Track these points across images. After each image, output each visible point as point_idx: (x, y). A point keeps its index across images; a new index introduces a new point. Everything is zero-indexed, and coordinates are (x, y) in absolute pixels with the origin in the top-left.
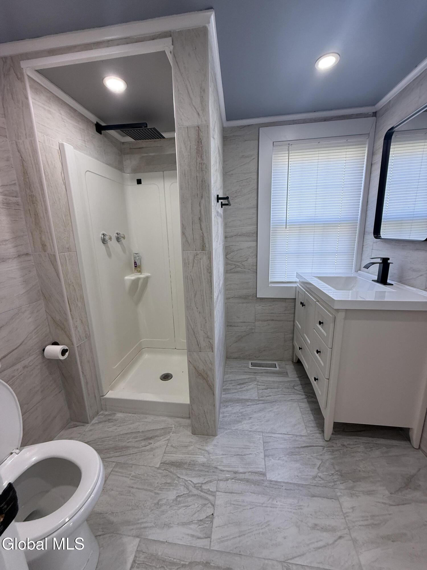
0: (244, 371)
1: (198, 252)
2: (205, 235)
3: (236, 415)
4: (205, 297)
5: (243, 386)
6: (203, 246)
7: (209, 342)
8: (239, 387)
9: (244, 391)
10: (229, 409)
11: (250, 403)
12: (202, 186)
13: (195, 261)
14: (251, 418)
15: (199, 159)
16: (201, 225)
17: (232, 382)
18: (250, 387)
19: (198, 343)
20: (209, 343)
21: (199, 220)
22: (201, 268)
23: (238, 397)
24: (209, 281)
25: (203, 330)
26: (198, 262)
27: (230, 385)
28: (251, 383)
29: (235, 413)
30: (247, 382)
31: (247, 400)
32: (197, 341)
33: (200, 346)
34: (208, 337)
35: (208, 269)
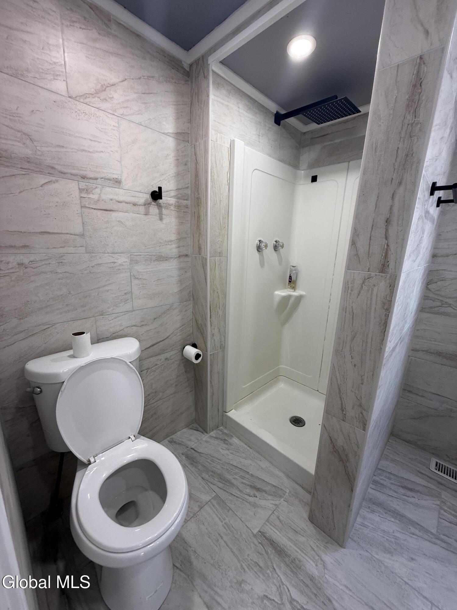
0: (418, 469)
1: (373, 274)
2: (392, 247)
3: (386, 537)
4: (369, 345)
6: (384, 265)
7: (362, 413)
8: (402, 491)
9: (411, 503)
10: (376, 518)
11: (417, 532)
12: (404, 165)
13: (364, 286)
14: (412, 559)
15: (409, 117)
16: (387, 230)
17: (392, 476)
18: (424, 503)
19: (342, 408)
20: (361, 415)
21: (386, 222)
22: (371, 299)
24: (383, 322)
25: (355, 393)
26: (368, 290)
27: (387, 480)
28: (427, 497)
29: (384, 531)
30: (419, 492)
31: (414, 523)
32: (342, 404)
33: (344, 412)
34: (360, 406)
35: (384, 304)
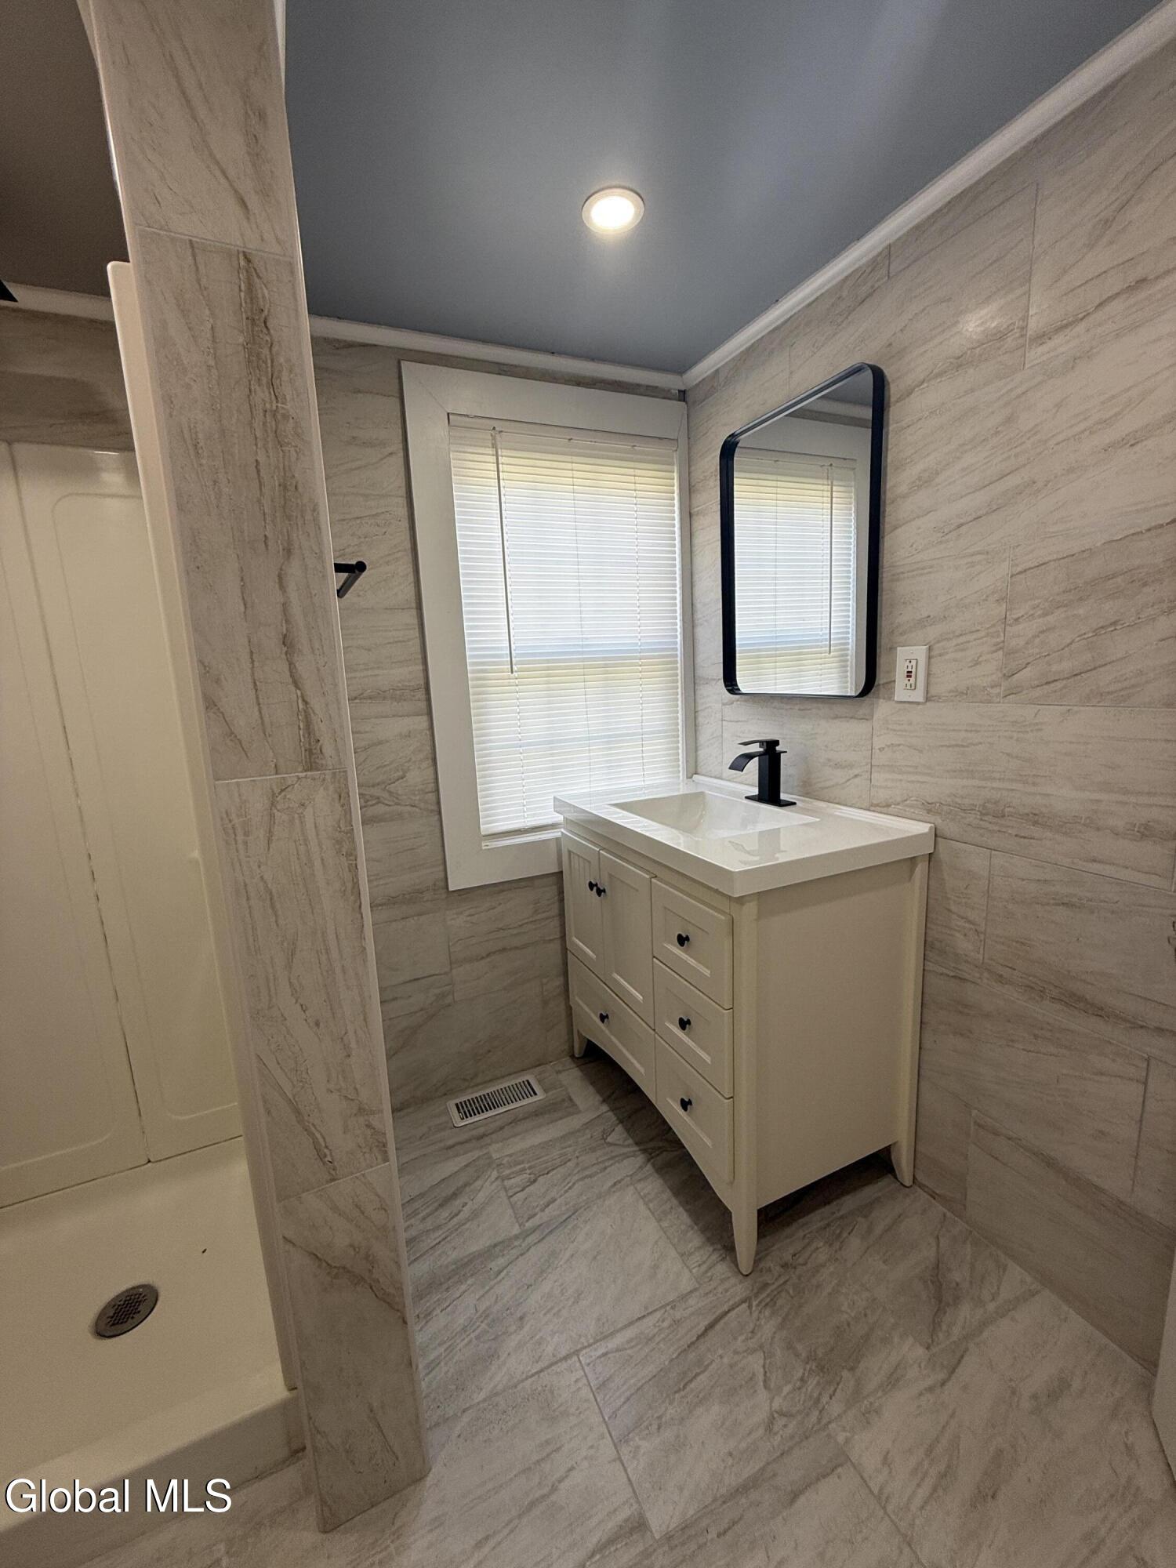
0: (442, 1145)
1: (291, 778)
2: (316, 704)
3: (473, 1335)
4: (335, 954)
5: (458, 1202)
6: (310, 751)
7: (369, 1126)
8: (445, 1214)
9: (468, 1220)
10: (440, 1320)
11: (501, 1261)
12: (284, 507)
13: (278, 814)
14: (521, 1318)
15: (262, 394)
16: (291, 664)
17: (416, 1205)
18: (481, 1197)
19: (318, 1151)
20: (369, 1132)
21: (284, 643)
22: (306, 840)
23: (454, 1255)
24: (349, 885)
25: (339, 1090)
26: (292, 821)
27: (412, 1221)
28: (479, 1183)
29: (464, 1329)
30: (466, 1185)
31: (488, 1253)
32: (315, 1143)
33: (329, 1158)
34: (361, 1111)
35: (339, 842)
